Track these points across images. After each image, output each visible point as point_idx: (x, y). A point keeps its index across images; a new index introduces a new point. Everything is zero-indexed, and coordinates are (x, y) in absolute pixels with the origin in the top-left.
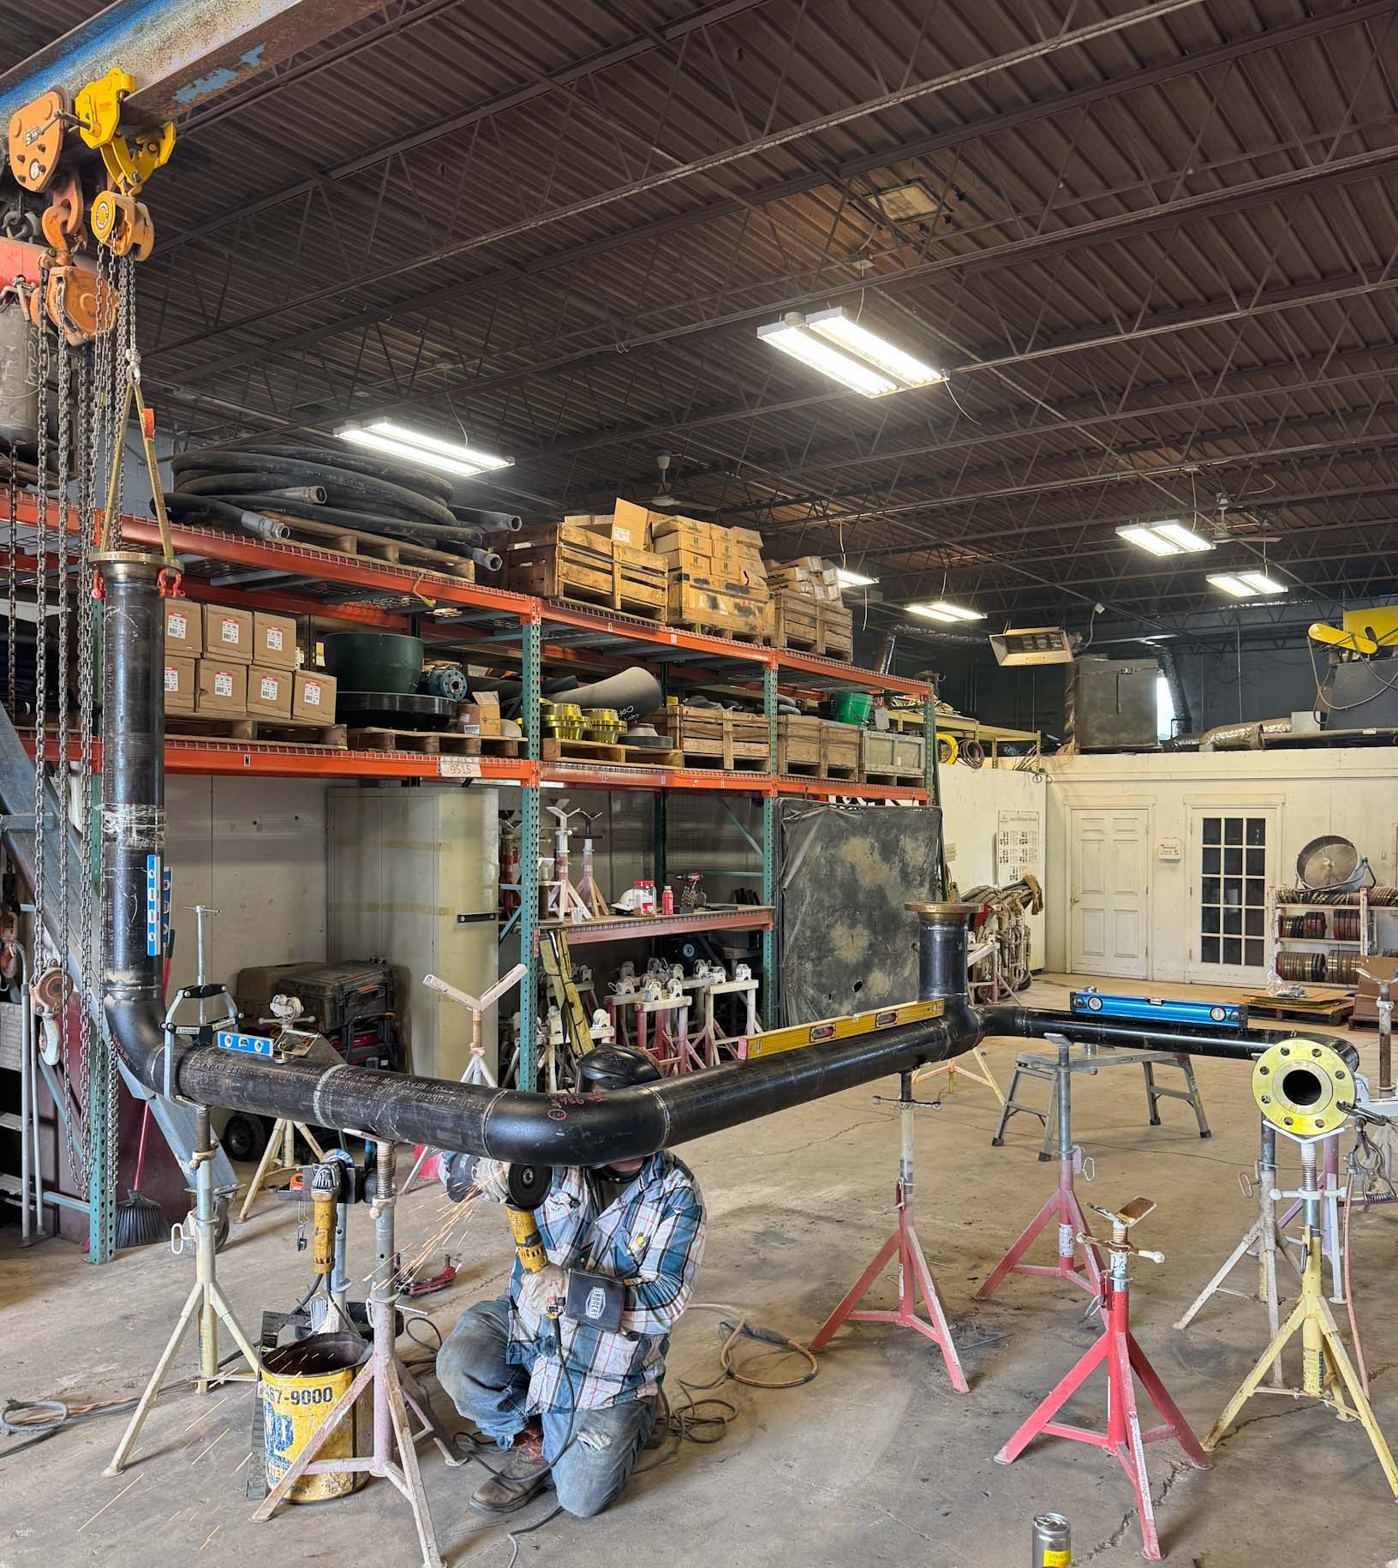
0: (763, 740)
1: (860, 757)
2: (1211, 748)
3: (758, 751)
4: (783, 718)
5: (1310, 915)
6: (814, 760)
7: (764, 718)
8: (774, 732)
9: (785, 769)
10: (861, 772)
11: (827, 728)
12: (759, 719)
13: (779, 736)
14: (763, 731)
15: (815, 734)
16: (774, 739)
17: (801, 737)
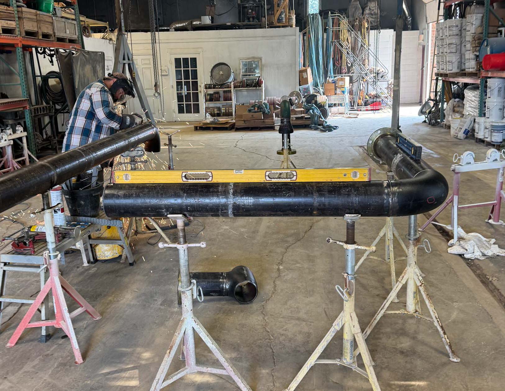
0: (12, 19)
1: (53, 30)
2: (174, 30)
3: (12, 24)
4: (20, 9)
5: (215, 93)
6: (36, 29)
7: (11, 8)
8: (16, 16)
9: (24, 34)
10: (55, 36)
11: (39, 14)
12: (9, 9)
13: (19, 18)
14: (12, 15)
15: (35, 17)
16: (17, 19)
17: (28, 18)
